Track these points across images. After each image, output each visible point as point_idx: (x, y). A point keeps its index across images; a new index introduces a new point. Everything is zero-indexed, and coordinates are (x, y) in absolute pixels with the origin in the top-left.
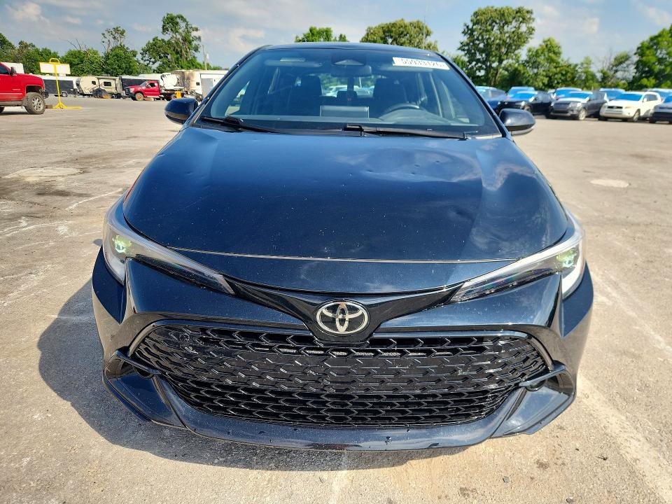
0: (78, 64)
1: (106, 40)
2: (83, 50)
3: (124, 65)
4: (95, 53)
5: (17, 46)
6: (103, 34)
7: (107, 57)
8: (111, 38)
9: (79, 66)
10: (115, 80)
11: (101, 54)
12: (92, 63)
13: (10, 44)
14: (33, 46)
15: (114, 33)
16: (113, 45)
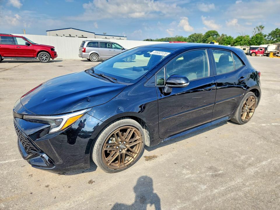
0: (240, 41)
1: (255, 31)
2: (244, 35)
3: (258, 41)
4: (248, 36)
5: (221, 35)
6: (254, 29)
7: (252, 38)
8: (257, 30)
9: (240, 42)
10: (248, 47)
11: (250, 37)
12: (245, 41)
13: (219, 35)
14: (226, 35)
15: (259, 28)
16: (257, 33)
